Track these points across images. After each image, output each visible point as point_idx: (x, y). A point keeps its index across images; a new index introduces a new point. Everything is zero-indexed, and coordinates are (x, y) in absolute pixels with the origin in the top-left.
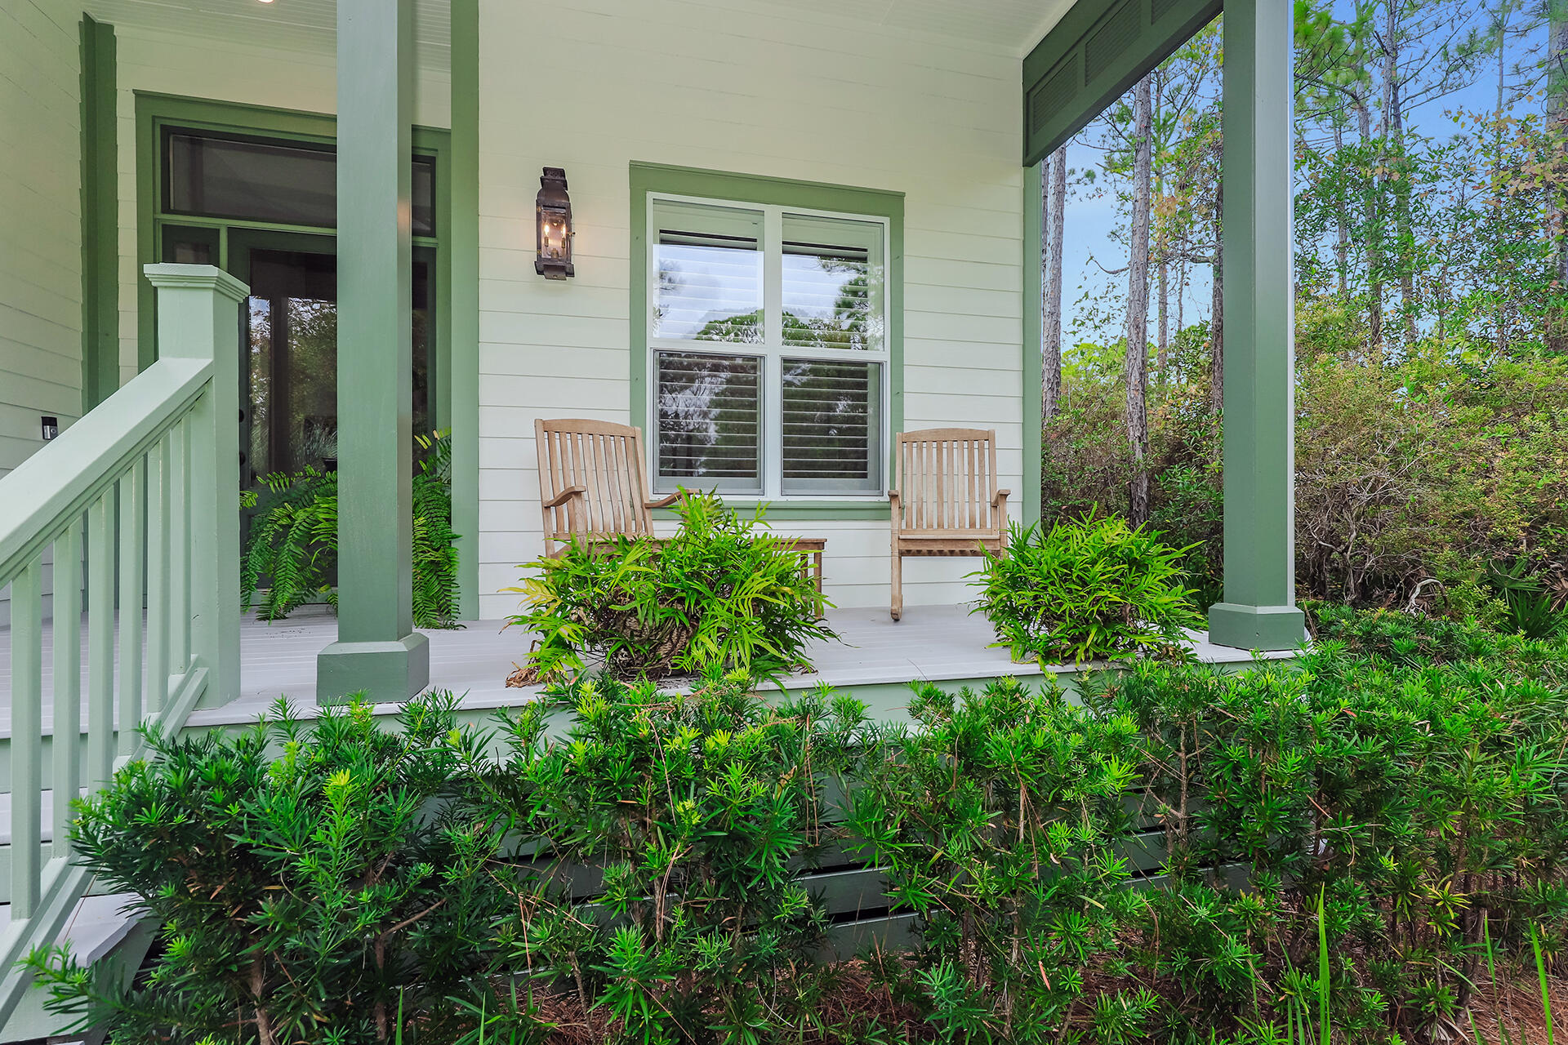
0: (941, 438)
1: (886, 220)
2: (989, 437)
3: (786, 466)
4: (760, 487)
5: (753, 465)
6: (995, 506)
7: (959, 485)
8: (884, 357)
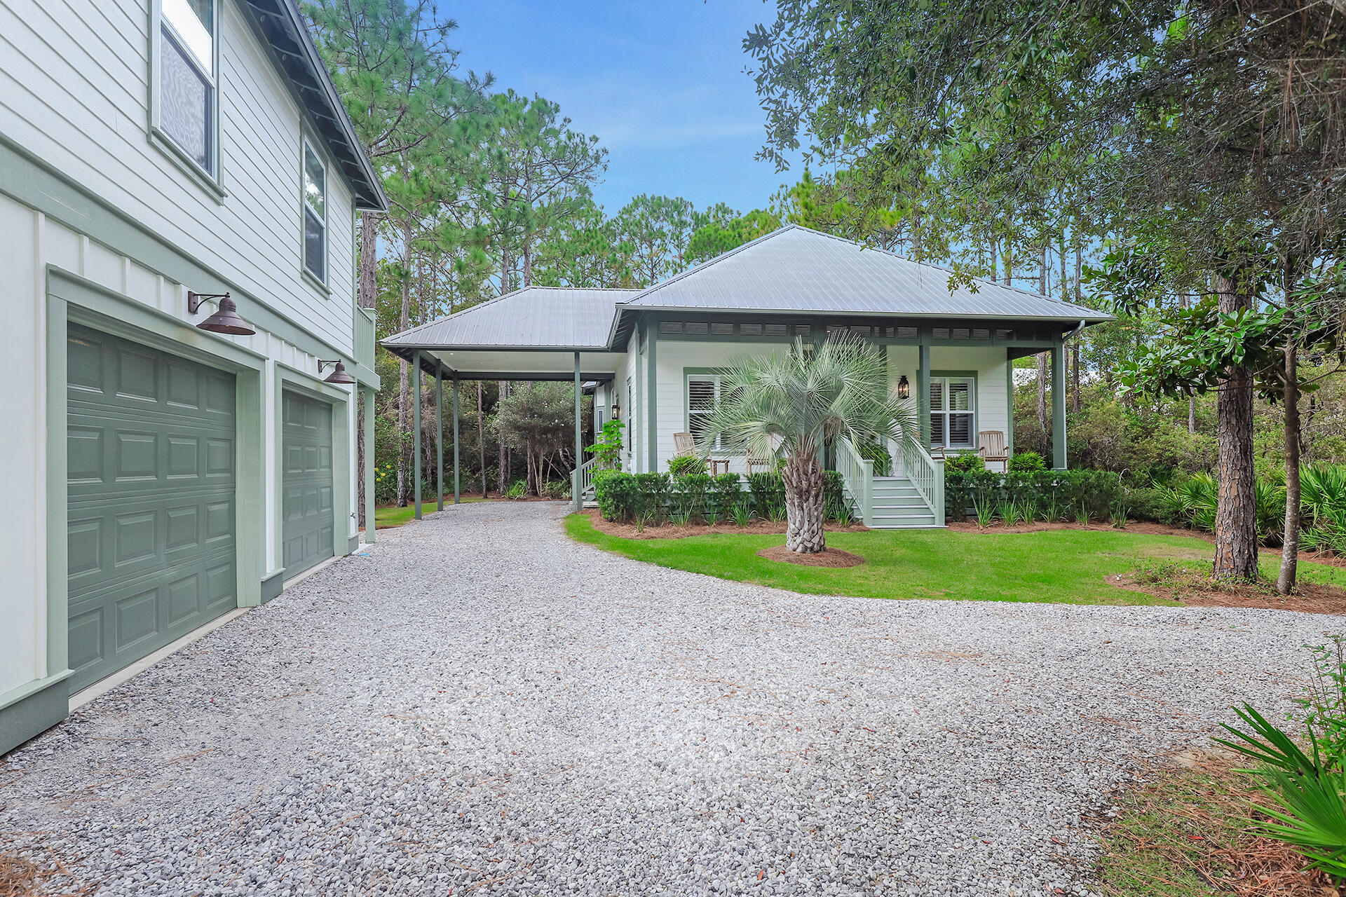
0: (990, 433)
1: (973, 378)
2: (1001, 433)
3: (951, 440)
4: (945, 445)
5: (944, 440)
6: (1004, 450)
7: (994, 444)
8: (973, 412)
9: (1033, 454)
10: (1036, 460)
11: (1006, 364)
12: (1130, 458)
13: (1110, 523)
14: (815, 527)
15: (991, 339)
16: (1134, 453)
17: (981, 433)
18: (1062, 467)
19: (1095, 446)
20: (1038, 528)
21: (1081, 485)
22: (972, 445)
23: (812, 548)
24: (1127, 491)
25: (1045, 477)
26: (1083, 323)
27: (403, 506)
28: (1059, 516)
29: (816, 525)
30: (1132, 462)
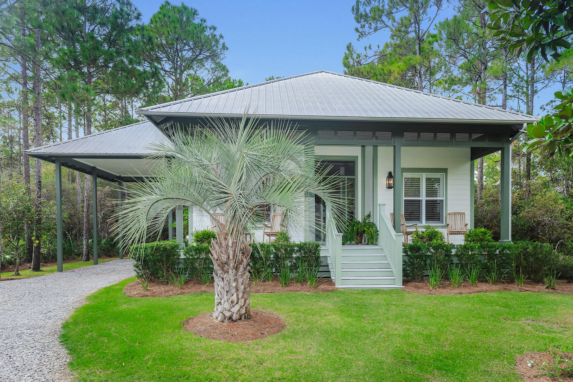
0: (455, 214)
1: (444, 174)
2: (464, 214)
3: (426, 219)
4: (421, 222)
5: (419, 219)
6: (465, 226)
7: (459, 222)
8: (444, 199)
9: (483, 230)
10: (486, 234)
11: (469, 163)
12: (565, 232)
13: (543, 283)
14: (234, 298)
15: (452, 142)
16: (569, 229)
17: (449, 214)
18: (508, 239)
19: (539, 223)
20: (479, 289)
21: (519, 254)
22: (442, 222)
23: (230, 318)
24: (561, 257)
25: (490, 248)
26: (525, 125)
27: (86, 261)
28: (500, 279)
29: (235, 295)
30: (566, 236)
